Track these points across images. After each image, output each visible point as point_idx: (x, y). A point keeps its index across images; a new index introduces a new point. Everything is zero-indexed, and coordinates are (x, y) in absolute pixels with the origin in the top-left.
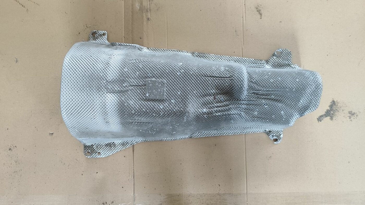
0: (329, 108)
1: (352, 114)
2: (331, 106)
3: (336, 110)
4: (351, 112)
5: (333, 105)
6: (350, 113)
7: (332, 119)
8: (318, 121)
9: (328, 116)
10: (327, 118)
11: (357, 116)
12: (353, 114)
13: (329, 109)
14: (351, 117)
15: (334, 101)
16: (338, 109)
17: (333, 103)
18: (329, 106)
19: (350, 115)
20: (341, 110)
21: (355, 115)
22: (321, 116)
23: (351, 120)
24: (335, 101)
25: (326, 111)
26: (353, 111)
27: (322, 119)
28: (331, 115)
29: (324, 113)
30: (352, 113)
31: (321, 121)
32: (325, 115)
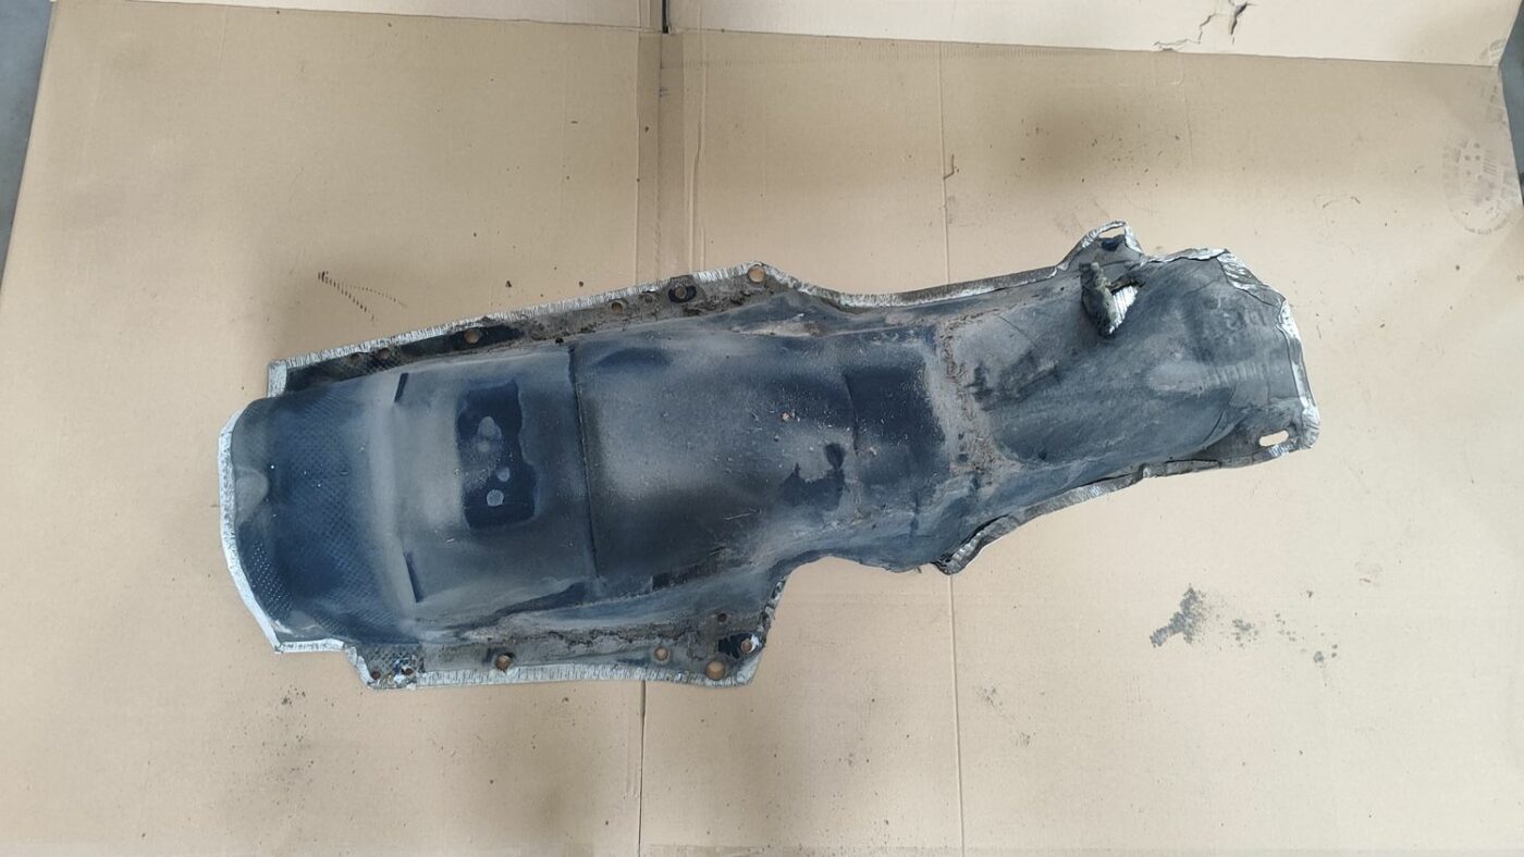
0: (1180, 610)
1: (1242, 627)
2: (1186, 604)
3: (1200, 614)
4: (1241, 622)
5: (1191, 601)
6: (1238, 623)
7: (1189, 639)
8: (1152, 645)
9: (1179, 631)
10: (1176, 635)
11: (1256, 633)
12: (1246, 628)
13: (1181, 612)
14: (1241, 635)
15: (1191, 591)
16: (1204, 613)
17: (1192, 596)
18: (1181, 605)
19: (1238, 630)
20: (1214, 616)
21: (1251, 631)
22: (1160, 631)
23: (1242, 645)
24: (1195, 590)
25: (1172, 616)
26: (1244, 619)
27: (1165, 640)
28: (1187, 628)
29: (1166, 623)
30: (1244, 624)
31: (1160, 645)
32: (1171, 627)
